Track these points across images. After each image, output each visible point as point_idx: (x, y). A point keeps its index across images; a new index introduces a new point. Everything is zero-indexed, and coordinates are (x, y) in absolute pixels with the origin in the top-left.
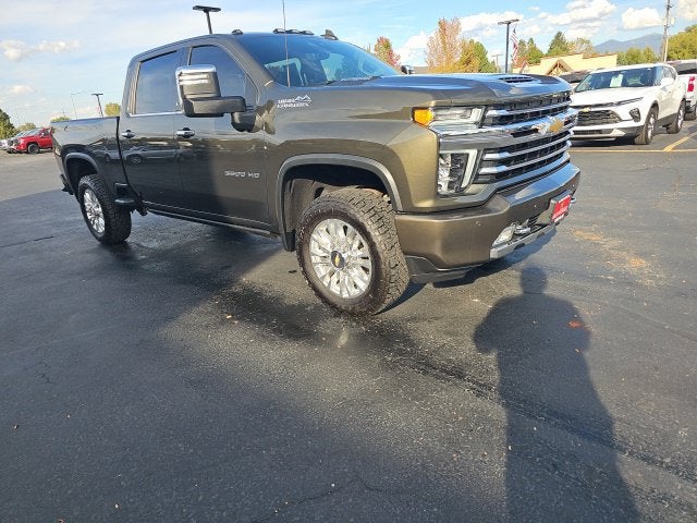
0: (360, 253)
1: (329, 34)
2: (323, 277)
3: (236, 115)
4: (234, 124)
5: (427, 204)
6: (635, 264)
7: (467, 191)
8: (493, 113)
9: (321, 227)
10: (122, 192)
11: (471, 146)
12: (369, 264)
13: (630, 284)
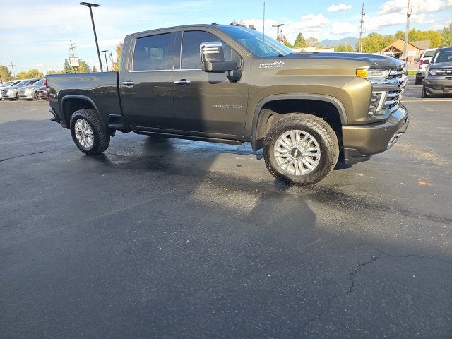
0: (312, 149)
1: (252, 27)
2: (282, 165)
3: (232, 72)
4: (229, 77)
5: (361, 120)
6: (427, 156)
7: (379, 113)
8: (393, 73)
9: (284, 136)
10: (114, 120)
11: (383, 90)
12: (318, 155)
13: (432, 164)
